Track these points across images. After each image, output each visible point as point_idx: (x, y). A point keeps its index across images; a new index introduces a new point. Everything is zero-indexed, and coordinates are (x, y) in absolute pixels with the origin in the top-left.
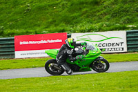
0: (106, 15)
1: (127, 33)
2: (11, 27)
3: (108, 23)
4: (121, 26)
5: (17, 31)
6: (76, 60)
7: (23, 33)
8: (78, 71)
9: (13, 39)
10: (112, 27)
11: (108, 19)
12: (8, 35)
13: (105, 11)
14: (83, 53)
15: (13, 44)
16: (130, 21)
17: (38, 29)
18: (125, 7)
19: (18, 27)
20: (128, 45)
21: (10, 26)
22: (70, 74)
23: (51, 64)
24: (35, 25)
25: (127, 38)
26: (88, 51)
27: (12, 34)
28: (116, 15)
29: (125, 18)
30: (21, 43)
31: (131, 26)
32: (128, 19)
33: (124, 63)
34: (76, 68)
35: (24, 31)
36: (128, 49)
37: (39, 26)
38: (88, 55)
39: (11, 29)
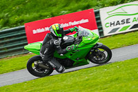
2: (18, 13)
5: (27, 16)
6: (67, 52)
7: (35, 19)
8: (71, 66)
9: (23, 29)
12: (16, 24)
14: (74, 42)
15: (25, 35)
17: (54, 10)
19: (28, 12)
21: (17, 11)
22: (61, 72)
23: (35, 63)
24: (50, 5)
26: (80, 38)
27: (22, 22)
30: (35, 32)
34: (68, 64)
35: (36, 15)
37: (55, 5)
38: (82, 44)
39: (19, 15)
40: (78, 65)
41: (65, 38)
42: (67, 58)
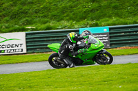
0: (5, 17)
1: (27, 34)
3: (7, 25)
4: (21, 27)
6: (78, 54)
10: (11, 29)
11: (7, 21)
13: (4, 12)
16: (29, 23)
18: (24, 8)
20: (27, 46)
25: (26, 39)
28: (15, 16)
29: (24, 20)
31: (29, 27)
32: (27, 20)
33: (24, 64)
36: (27, 50)
40: (86, 64)
41: (79, 43)
42: (78, 58)
